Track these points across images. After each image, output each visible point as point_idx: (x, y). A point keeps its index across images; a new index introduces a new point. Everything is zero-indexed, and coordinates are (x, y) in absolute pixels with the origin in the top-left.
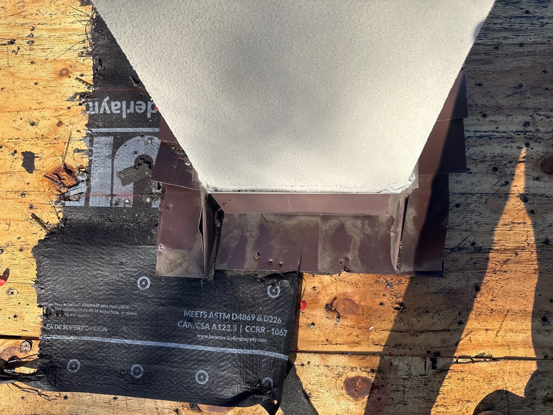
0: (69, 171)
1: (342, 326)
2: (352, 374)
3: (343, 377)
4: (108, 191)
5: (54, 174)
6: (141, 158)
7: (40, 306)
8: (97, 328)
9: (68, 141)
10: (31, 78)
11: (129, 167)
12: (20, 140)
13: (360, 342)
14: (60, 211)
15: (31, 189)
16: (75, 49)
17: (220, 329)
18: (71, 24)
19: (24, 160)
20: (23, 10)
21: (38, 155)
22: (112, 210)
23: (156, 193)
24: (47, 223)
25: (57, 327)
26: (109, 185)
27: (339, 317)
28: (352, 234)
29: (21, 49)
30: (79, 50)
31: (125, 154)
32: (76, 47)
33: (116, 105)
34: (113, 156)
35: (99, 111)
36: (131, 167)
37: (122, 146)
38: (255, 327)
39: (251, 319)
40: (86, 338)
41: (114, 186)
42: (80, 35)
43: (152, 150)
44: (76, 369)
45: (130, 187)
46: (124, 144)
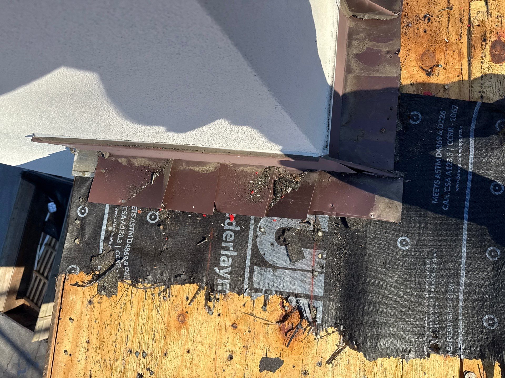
0: (285, 318)
1: (445, 63)
2: (488, 57)
3: (491, 64)
4: (308, 275)
5: (286, 335)
6: (278, 238)
7: (428, 355)
8: (450, 295)
9: (253, 317)
10: (181, 356)
11: (286, 252)
12: (246, 373)
13: (459, 49)
14: (327, 331)
15: (300, 364)
16: (158, 305)
17: (451, 168)
18: (132, 308)
19: (268, 370)
20: (108, 362)
21: (265, 354)
22: (328, 273)
23: (314, 226)
24: (338, 346)
25: (450, 339)
26: (303, 274)
27: (438, 66)
28: (365, 48)
29: (150, 366)
30: (161, 300)
31: (273, 255)
32: (157, 303)
33: (224, 261)
34: (274, 267)
35: (228, 279)
36: (287, 249)
37: (265, 257)
38: (448, 137)
39: (440, 140)
40: (461, 308)
41: (304, 269)
42: (146, 299)
43: (271, 228)
44: (493, 319)
45: (306, 252)
46: (263, 256)
